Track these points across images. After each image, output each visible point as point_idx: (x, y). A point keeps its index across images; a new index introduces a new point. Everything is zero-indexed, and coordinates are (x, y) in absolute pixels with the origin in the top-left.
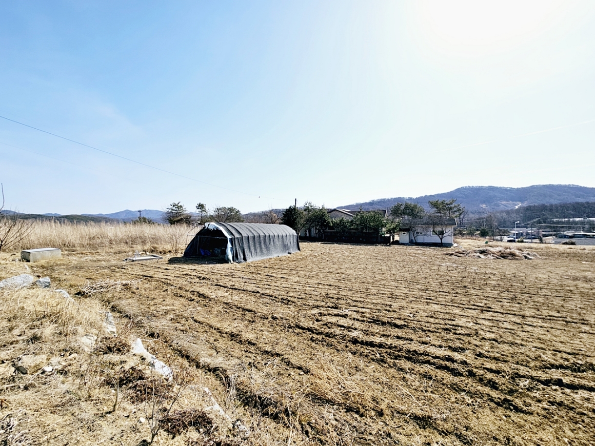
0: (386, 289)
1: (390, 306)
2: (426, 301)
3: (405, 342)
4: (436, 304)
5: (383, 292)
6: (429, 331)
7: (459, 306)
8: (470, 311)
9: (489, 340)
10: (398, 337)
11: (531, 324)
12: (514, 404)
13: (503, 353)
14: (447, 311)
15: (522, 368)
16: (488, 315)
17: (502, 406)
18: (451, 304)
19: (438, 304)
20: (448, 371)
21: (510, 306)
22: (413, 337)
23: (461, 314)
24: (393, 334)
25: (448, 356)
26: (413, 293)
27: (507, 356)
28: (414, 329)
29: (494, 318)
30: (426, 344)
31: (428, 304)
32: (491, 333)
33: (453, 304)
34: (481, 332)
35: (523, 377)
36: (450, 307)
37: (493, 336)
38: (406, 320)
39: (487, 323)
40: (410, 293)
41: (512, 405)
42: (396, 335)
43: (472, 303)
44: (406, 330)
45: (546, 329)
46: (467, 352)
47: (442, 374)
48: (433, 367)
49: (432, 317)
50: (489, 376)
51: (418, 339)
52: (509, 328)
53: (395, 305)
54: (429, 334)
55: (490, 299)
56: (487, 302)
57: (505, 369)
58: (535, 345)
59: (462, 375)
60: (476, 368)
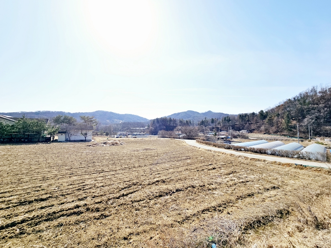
0: (39, 175)
1: (40, 187)
2: (70, 175)
3: (47, 209)
4: (76, 176)
5: (36, 178)
6: (68, 194)
7: (88, 174)
8: (94, 174)
9: (100, 187)
10: (42, 208)
11: (118, 173)
12: (104, 215)
13: (105, 191)
14: (81, 178)
15: (111, 195)
16: (102, 174)
17: (99, 219)
18: (85, 174)
19: (77, 176)
20: (75, 214)
21: (112, 167)
22: (55, 203)
23: (89, 177)
24: (37, 207)
25: (77, 205)
26: (61, 173)
27: (106, 192)
28: (57, 197)
29: (104, 175)
30: (63, 203)
31: (70, 177)
32: (101, 183)
33: (86, 173)
34: (97, 184)
35: (111, 199)
36: (83, 176)
37: (102, 184)
38: (52, 193)
39: (101, 178)
40: (59, 173)
41: (104, 216)
42: (40, 206)
43: (96, 170)
44: (50, 200)
45: (122, 174)
46: (88, 198)
47: (71, 218)
48: (65, 217)
49: (71, 185)
50: (97, 206)
51: (58, 203)
52: (109, 178)
53: (44, 185)
54: (67, 196)
55: (104, 166)
56: (103, 168)
57: (104, 199)
58: (118, 182)
59: (83, 213)
60: (91, 205)
